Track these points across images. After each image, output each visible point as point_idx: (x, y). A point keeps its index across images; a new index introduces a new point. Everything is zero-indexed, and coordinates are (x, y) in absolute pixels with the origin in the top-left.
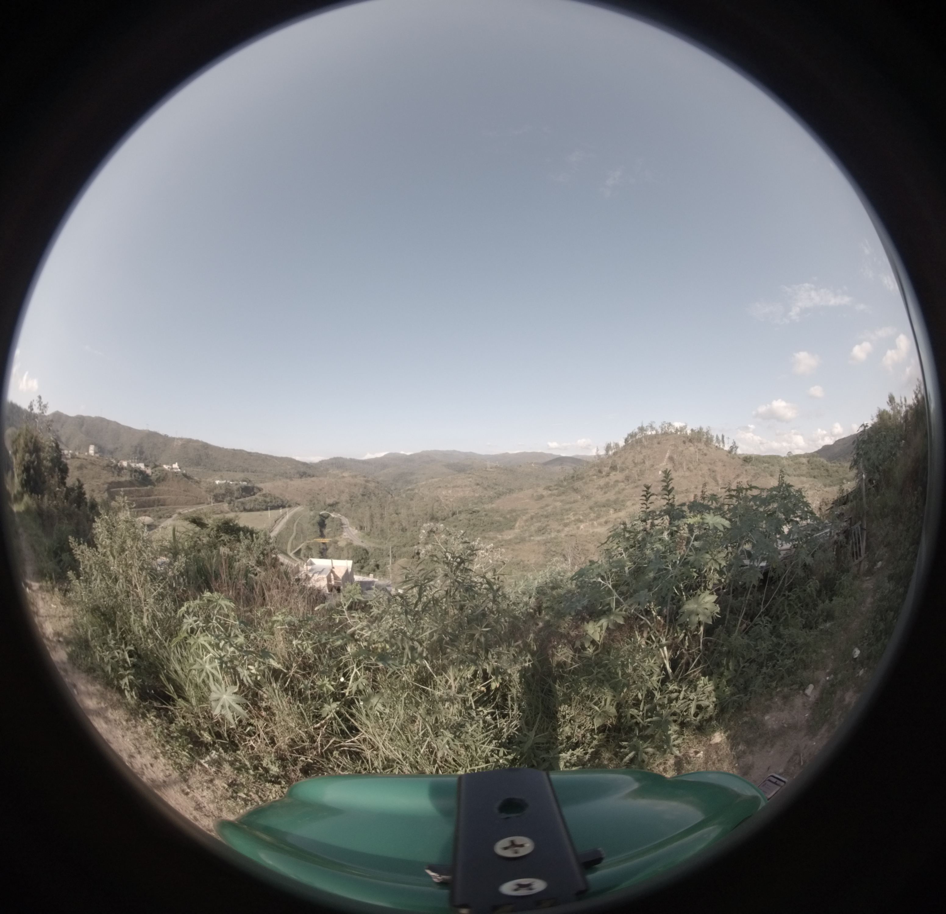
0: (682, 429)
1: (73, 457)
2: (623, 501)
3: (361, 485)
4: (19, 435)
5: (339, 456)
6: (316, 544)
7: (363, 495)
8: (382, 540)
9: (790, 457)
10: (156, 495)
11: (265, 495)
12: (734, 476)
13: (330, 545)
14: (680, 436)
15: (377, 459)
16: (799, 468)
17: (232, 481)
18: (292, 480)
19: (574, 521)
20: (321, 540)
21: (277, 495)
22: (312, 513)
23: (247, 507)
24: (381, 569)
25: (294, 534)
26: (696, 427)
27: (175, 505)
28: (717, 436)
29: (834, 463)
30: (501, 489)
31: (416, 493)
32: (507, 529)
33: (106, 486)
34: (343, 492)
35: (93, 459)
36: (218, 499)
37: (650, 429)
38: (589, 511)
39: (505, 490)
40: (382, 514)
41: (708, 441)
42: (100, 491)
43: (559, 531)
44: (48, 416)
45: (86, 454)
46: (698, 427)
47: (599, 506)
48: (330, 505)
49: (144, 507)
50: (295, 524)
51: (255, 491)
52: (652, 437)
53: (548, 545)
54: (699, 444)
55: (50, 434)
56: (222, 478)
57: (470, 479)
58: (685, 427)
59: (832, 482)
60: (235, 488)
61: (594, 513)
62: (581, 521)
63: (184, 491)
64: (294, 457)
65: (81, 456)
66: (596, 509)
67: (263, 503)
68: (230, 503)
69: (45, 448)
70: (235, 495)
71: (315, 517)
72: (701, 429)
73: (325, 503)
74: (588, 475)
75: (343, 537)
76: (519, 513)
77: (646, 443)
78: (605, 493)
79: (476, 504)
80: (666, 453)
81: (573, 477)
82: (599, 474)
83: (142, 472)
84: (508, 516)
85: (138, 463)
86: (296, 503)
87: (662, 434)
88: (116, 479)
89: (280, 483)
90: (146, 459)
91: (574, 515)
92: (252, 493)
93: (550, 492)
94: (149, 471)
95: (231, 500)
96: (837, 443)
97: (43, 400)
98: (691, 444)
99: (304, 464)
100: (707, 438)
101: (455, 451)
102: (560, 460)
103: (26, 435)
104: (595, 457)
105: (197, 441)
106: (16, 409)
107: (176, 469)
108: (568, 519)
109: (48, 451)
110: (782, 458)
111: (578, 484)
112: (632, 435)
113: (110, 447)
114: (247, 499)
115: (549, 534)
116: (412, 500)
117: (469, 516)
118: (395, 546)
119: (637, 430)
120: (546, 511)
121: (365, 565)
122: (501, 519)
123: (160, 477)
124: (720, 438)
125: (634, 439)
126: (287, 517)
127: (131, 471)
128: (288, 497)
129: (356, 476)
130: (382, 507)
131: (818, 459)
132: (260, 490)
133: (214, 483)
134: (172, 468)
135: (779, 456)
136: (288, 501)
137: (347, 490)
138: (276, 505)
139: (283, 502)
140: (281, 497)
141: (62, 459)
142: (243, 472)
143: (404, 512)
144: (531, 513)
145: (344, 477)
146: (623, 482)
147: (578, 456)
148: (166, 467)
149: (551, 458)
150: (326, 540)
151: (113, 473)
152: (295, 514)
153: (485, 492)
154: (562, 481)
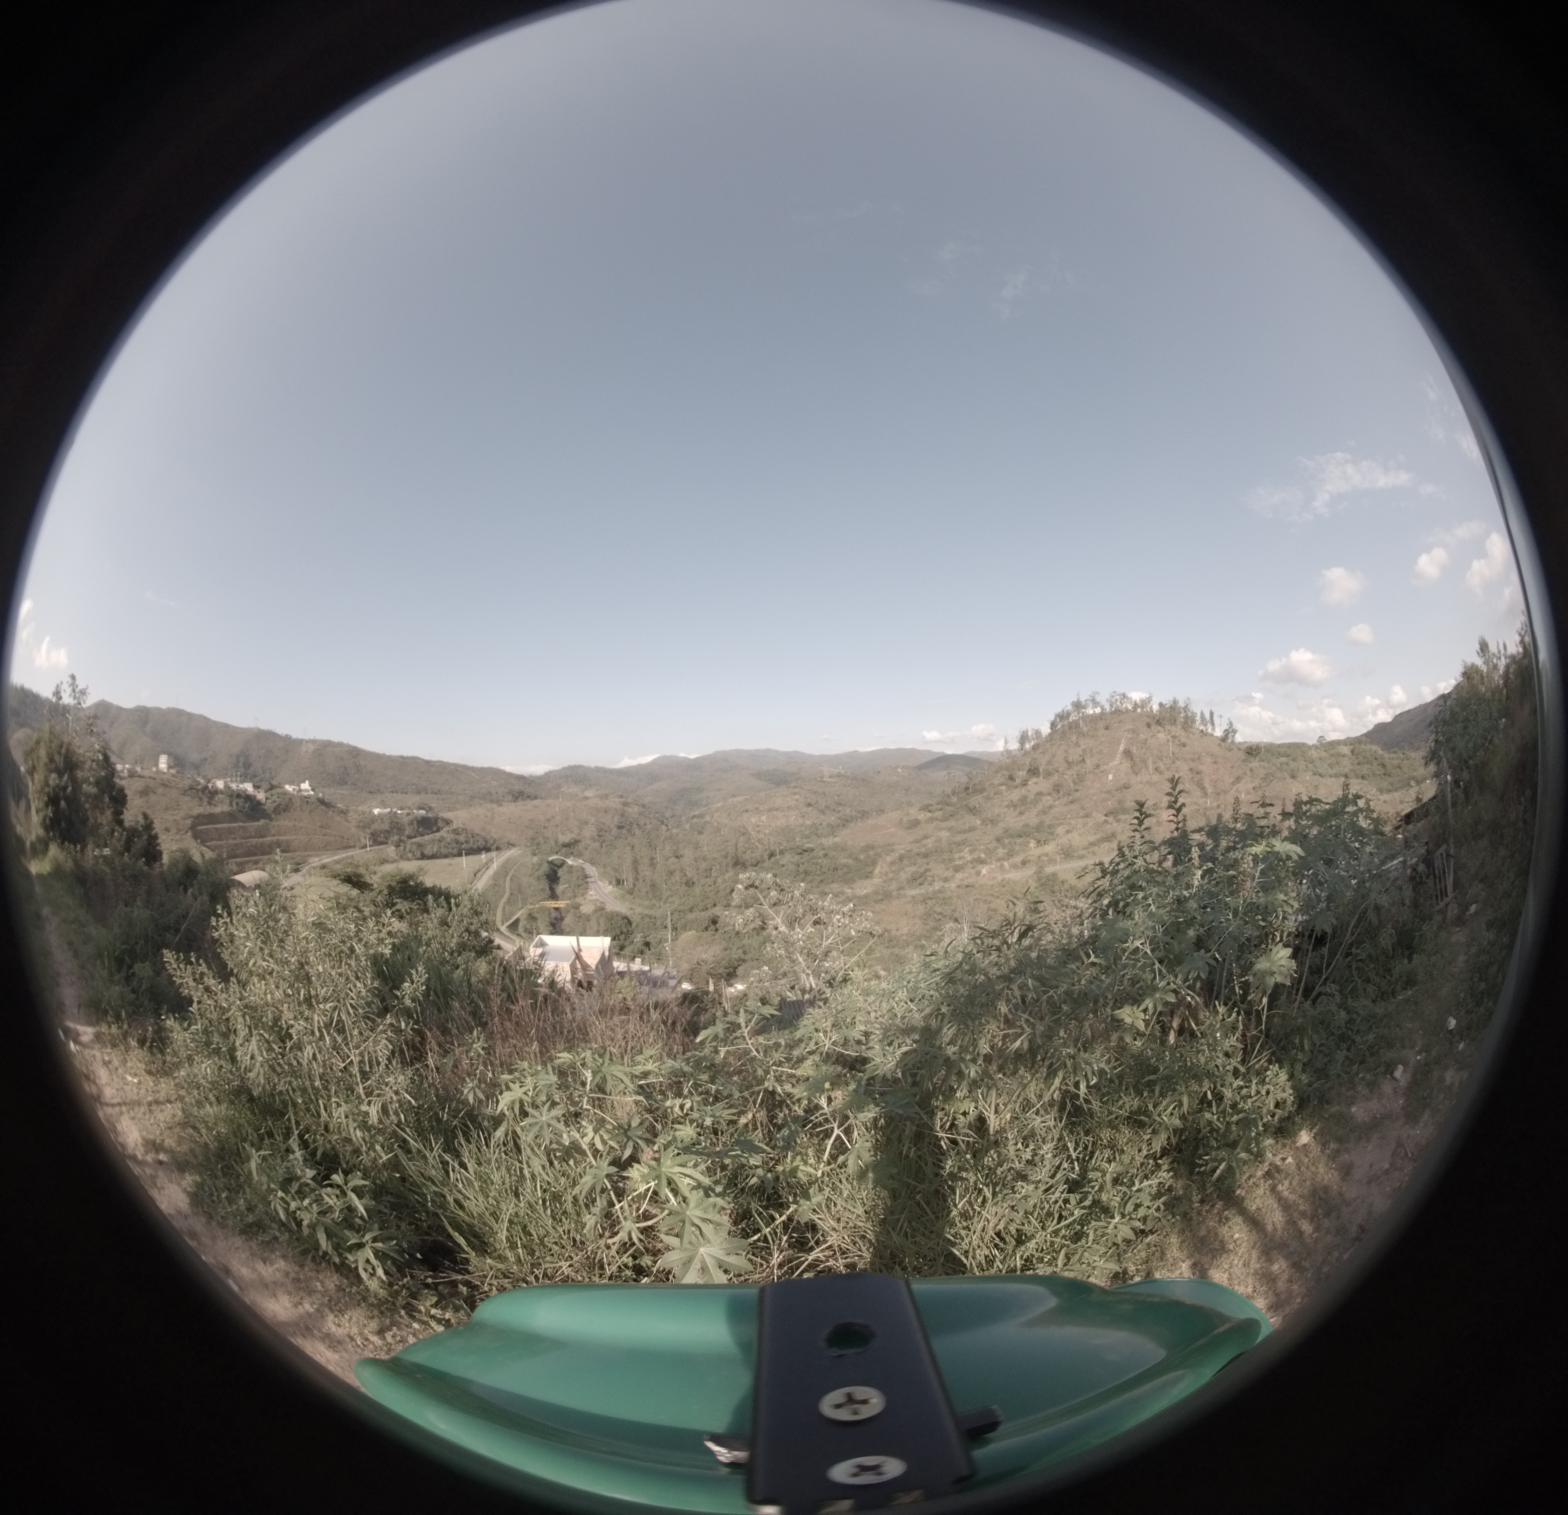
0: (1145, 703)
1: (132, 774)
2: (1050, 826)
3: (616, 810)
4: (38, 742)
5: (577, 763)
6: (544, 910)
7: (620, 827)
8: (654, 902)
9: (1322, 744)
10: (274, 835)
11: (456, 832)
12: (1231, 780)
13: (568, 911)
14: (1141, 715)
15: (640, 767)
16: (1338, 763)
17: (402, 809)
18: (500, 805)
19: (971, 862)
20: (552, 904)
21: (477, 830)
22: (535, 859)
23: (428, 851)
24: (653, 950)
25: (507, 895)
26: (1167, 700)
27: (306, 850)
28: (1202, 714)
29: (1395, 752)
30: (848, 811)
31: (706, 823)
32: (860, 878)
33: (189, 822)
34: (586, 823)
35: (165, 777)
36: (378, 839)
37: (1091, 705)
38: (995, 844)
39: (854, 813)
40: (652, 859)
41: (1188, 722)
42: (179, 830)
43: (946, 880)
44: (89, 708)
45: (154, 769)
46: (1171, 699)
47: (1012, 836)
48: (566, 845)
49: (255, 854)
50: (508, 878)
51: (440, 824)
52: (1095, 719)
53: (930, 902)
54: (1173, 728)
55: (93, 739)
56: (383, 804)
57: (797, 797)
58: (1149, 700)
59: (1392, 784)
60: (406, 820)
61: (1004, 847)
62: (982, 862)
63: (321, 827)
64: (502, 767)
65: (146, 773)
66: (1007, 841)
67: (454, 845)
68: (398, 846)
69: (84, 763)
70: (407, 833)
71: (540, 865)
72: (1175, 702)
73: (556, 842)
74: (992, 784)
75: (588, 897)
76: (879, 850)
77: (1085, 729)
78: (1021, 813)
79: (808, 837)
80: (1119, 745)
81: (967, 788)
82: (1010, 783)
83: (248, 798)
84: (862, 857)
85: (242, 782)
86: (509, 844)
87: (1112, 713)
88: (205, 809)
89: (480, 810)
90: (255, 776)
91: (971, 852)
92: (435, 829)
93: (929, 815)
94: (261, 796)
95: (401, 841)
96: (1398, 718)
97: (78, 682)
98: (1159, 728)
99: (520, 778)
100: (1186, 718)
101: (769, 750)
102: (944, 761)
103: (51, 742)
104: (1002, 753)
105: (340, 744)
106: (29, 698)
107: (307, 790)
108: (960, 858)
109: (91, 768)
110: (1310, 747)
111: (976, 800)
112: (1063, 716)
113: (194, 757)
114: (427, 838)
115: (931, 884)
116: (701, 833)
117: (798, 857)
118: (675, 910)
119: (1070, 708)
120: (924, 846)
121: (627, 943)
122: (850, 861)
123: (279, 805)
124: (1207, 716)
125: (1066, 722)
126: (494, 867)
127: (231, 796)
128: (494, 833)
129: (606, 796)
130: (652, 846)
131: (1368, 746)
132: (448, 822)
133: (371, 812)
134: (300, 790)
135: (1304, 745)
136: (495, 841)
137: (593, 820)
138: (475, 846)
139: (486, 841)
140: (483, 834)
141: (117, 781)
142: (419, 793)
143: (688, 853)
144: (900, 850)
145: (586, 798)
146: (1049, 794)
147: (974, 753)
148: (289, 788)
149: (930, 758)
150: (561, 904)
151: (201, 799)
152: (508, 861)
153: (822, 817)
154: (949, 796)
